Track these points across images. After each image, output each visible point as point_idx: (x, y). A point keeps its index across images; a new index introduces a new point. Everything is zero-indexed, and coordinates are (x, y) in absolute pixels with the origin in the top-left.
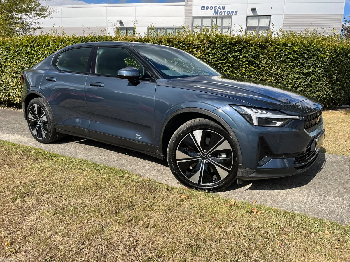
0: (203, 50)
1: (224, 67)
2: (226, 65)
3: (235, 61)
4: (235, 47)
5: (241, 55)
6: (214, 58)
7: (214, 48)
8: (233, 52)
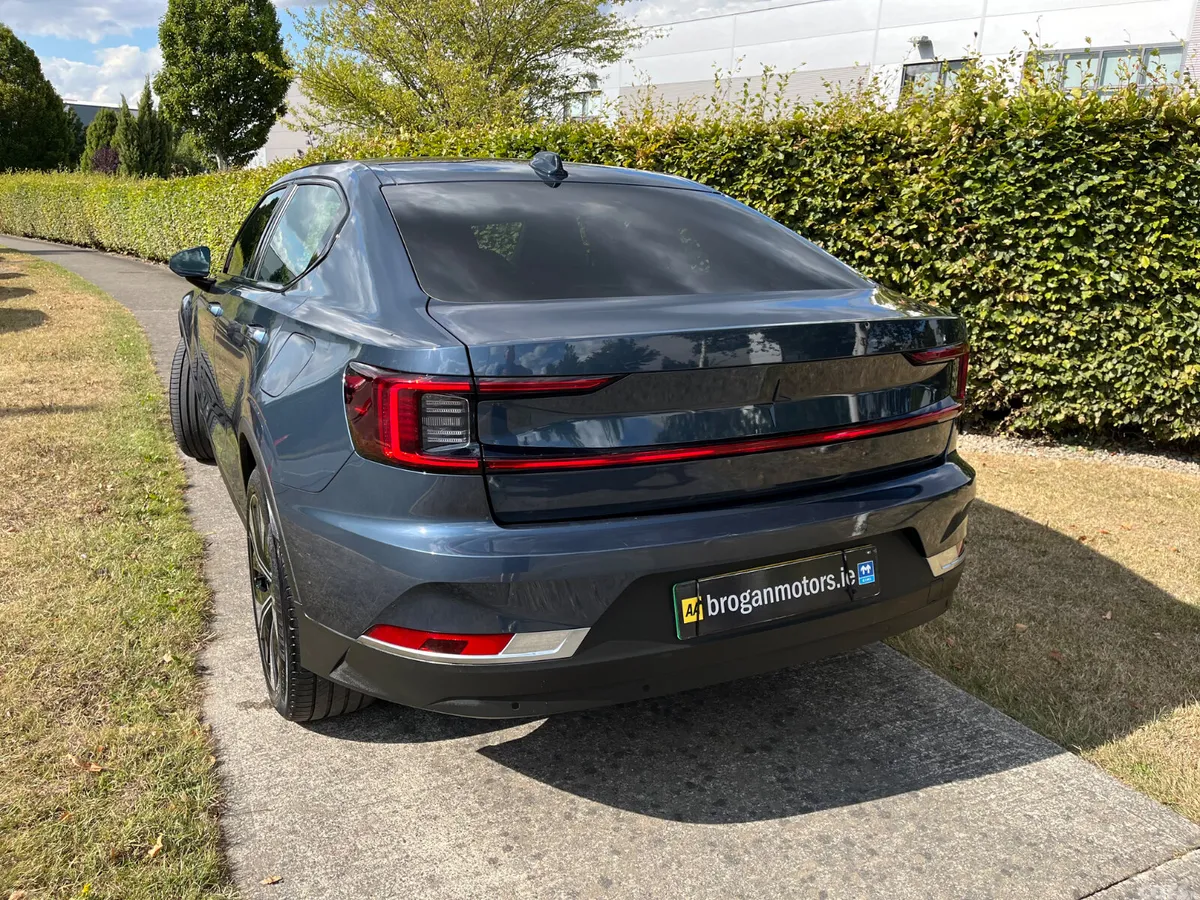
0: (944, 163)
1: (1037, 239)
2: (1051, 229)
3: (1104, 212)
4: (1103, 147)
5: (1140, 184)
6: (985, 202)
7: (992, 154)
8: (1093, 172)
